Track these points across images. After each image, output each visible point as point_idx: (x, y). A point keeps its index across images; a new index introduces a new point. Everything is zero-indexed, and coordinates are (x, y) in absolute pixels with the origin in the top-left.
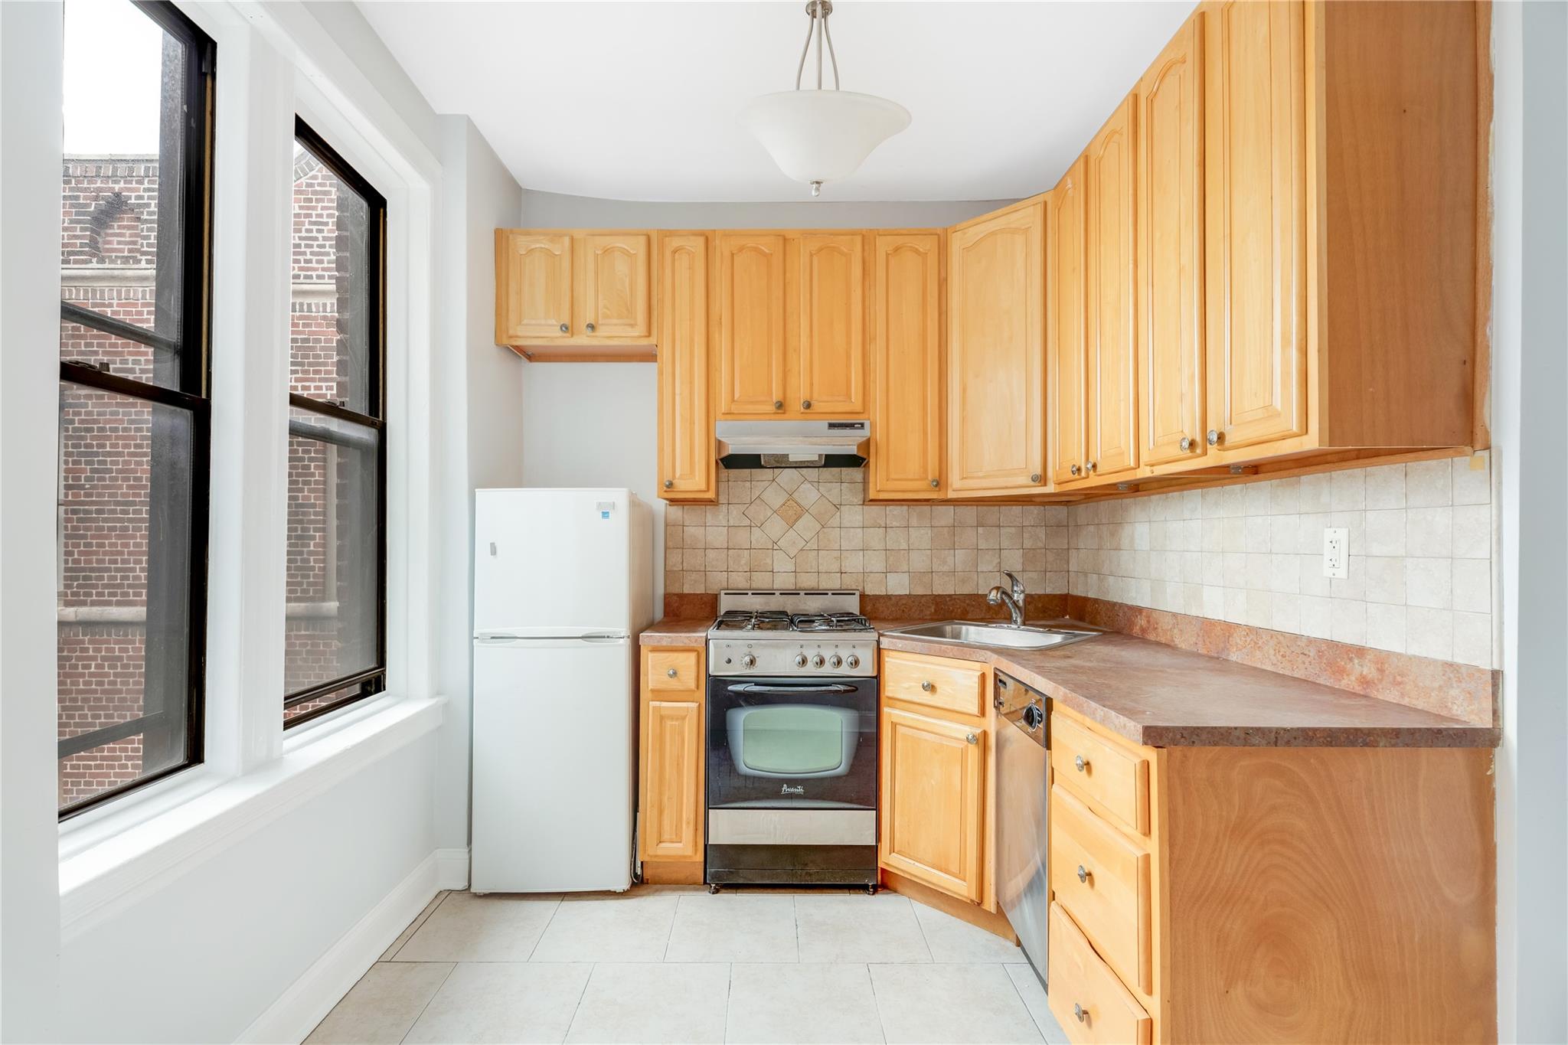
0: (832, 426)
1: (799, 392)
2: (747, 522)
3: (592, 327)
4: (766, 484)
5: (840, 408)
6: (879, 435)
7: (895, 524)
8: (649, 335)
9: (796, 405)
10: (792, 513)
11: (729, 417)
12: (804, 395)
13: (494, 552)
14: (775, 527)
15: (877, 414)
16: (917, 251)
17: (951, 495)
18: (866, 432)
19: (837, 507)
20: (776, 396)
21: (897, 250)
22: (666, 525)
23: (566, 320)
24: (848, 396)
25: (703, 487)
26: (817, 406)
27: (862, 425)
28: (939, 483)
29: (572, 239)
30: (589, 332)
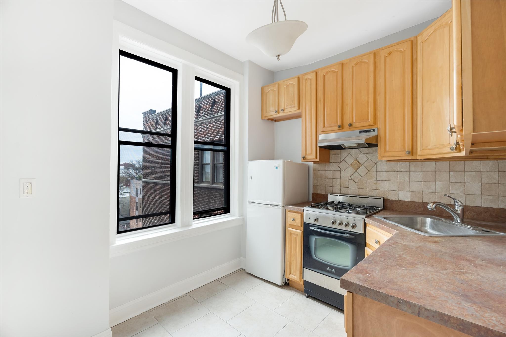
0: (361, 132)
1: (348, 121)
2: (339, 169)
3: (283, 110)
4: (346, 155)
5: (364, 125)
6: (382, 134)
7: (402, 170)
8: (299, 108)
9: (346, 125)
10: (357, 165)
11: (323, 132)
12: (349, 122)
13: (251, 179)
14: (350, 171)
15: (381, 125)
16: (400, 51)
17: (418, 158)
18: (375, 133)
19: (375, 163)
20: (339, 123)
21: (390, 54)
22: (313, 170)
23: (277, 109)
24: (368, 119)
25: (314, 157)
26: (355, 125)
27: (374, 130)
28: (412, 152)
29: (279, 84)
30: (282, 112)
